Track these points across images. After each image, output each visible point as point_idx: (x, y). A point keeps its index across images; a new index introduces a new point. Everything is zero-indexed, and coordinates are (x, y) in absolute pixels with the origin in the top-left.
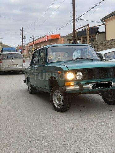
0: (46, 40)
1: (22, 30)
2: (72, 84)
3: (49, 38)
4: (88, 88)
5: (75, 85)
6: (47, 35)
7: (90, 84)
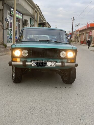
0: (87, 28)
1: (73, 19)
2: (18, 60)
3: (89, 26)
4: (31, 65)
5: (20, 61)
6: (88, 24)
7: (33, 62)
